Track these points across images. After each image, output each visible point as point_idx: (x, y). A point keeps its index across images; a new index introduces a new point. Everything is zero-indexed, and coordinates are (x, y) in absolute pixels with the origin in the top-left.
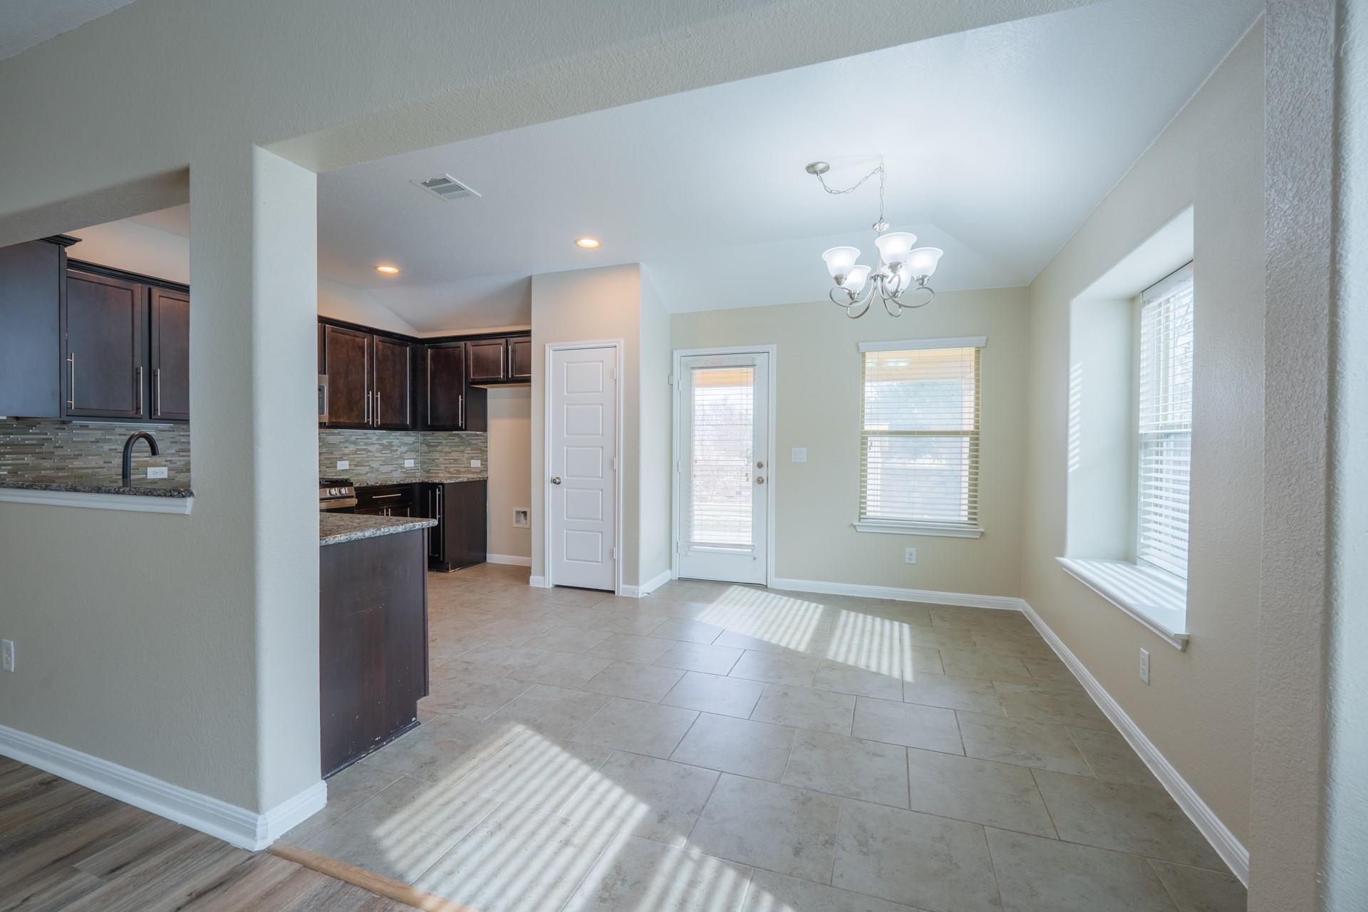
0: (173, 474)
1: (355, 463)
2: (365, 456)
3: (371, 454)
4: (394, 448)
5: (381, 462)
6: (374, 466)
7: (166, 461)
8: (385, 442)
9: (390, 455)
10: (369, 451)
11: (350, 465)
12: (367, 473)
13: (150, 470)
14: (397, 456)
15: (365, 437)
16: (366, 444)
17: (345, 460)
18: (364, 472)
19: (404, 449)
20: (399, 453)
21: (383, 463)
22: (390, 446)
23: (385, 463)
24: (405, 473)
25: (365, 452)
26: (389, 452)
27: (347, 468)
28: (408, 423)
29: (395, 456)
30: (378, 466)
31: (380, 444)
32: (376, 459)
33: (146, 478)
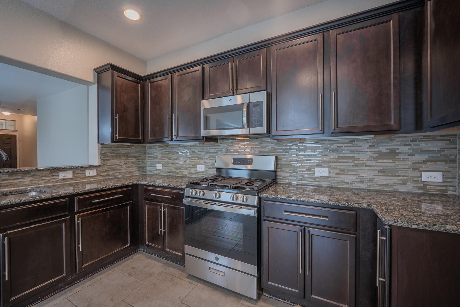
0: (207, 169)
1: (338, 171)
2: (353, 164)
3: (360, 162)
4: (400, 156)
5: (377, 173)
6: (365, 175)
7: (204, 162)
8: (383, 149)
9: (394, 164)
10: (358, 159)
11: (330, 172)
12: (354, 182)
13: (198, 166)
14: (407, 167)
15: (351, 145)
16: (352, 152)
17: (324, 167)
18: (350, 181)
19: (418, 158)
20: (410, 163)
21: (380, 174)
22: (393, 154)
23: (383, 173)
24: (419, 188)
25: (351, 160)
26: (391, 161)
27: (327, 174)
28: (392, 123)
29: (400, 167)
30: (372, 176)
31: (375, 152)
32: (368, 168)
33: (196, 170)
